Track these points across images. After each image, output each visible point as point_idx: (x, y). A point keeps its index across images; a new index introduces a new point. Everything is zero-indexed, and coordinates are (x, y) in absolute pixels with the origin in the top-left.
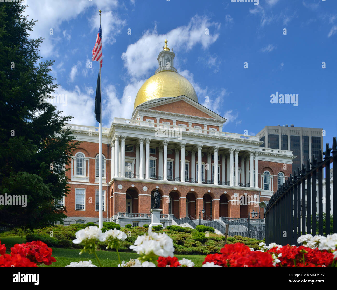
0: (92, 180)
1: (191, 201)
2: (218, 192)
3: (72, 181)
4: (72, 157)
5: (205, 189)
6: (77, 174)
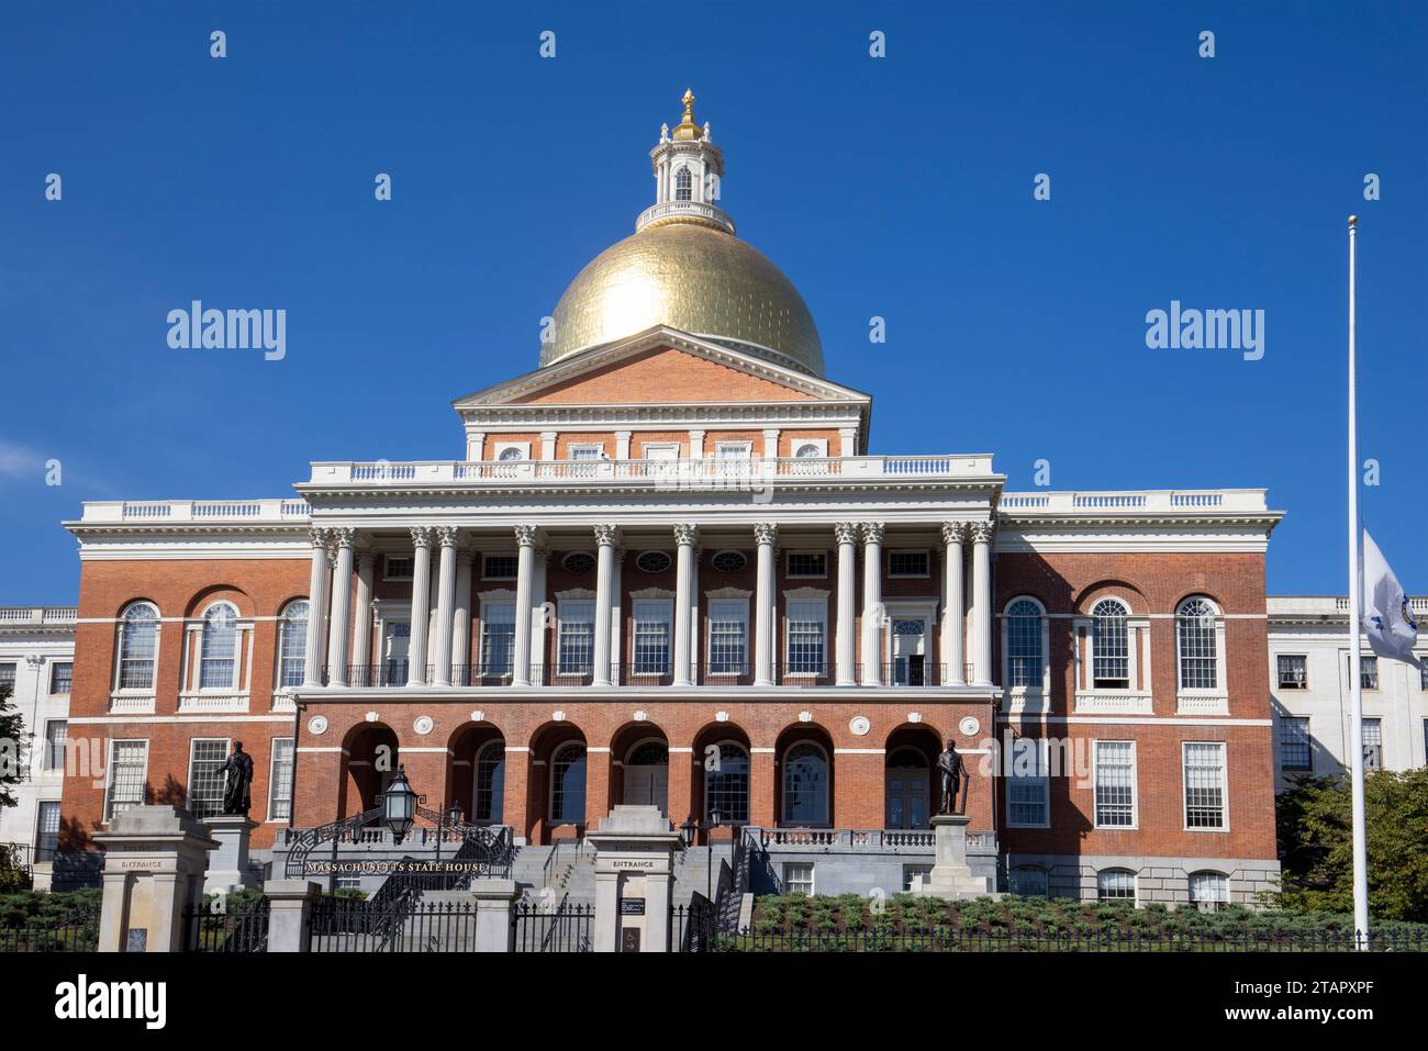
0: (263, 703)
2: (768, 716)
3: (181, 710)
4: (185, 624)
5: (702, 709)
6: (202, 684)
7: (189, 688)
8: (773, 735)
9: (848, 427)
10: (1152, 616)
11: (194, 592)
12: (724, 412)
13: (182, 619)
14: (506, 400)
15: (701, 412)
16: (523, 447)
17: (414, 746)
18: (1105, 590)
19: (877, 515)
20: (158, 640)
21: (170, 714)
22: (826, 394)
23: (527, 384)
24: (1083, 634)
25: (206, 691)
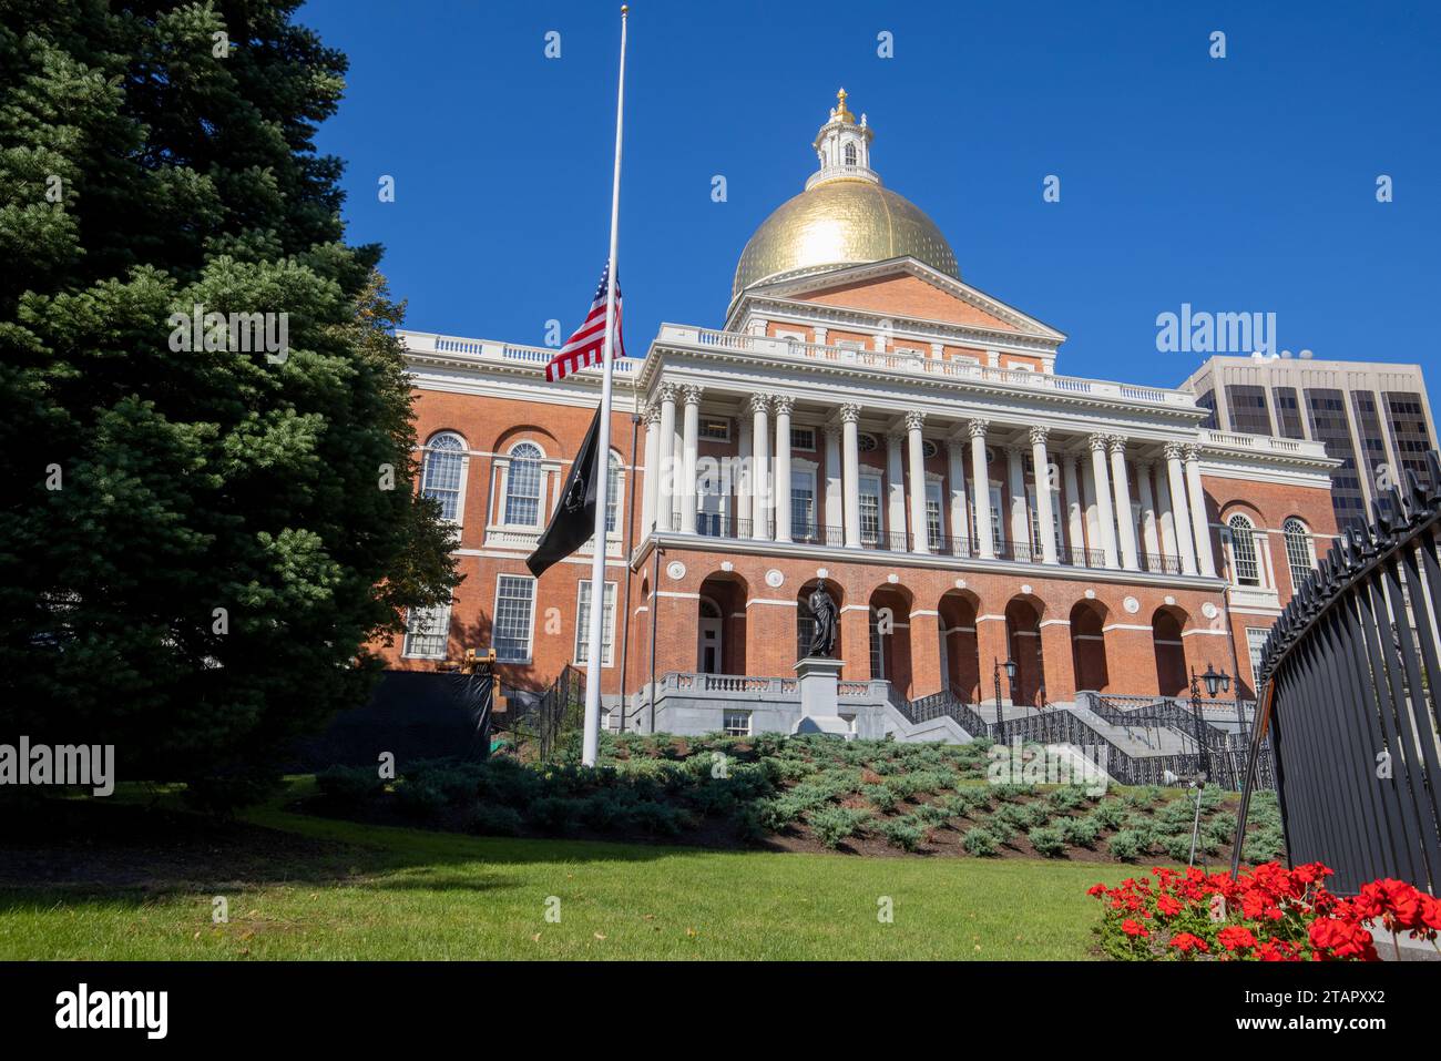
1: (958, 629)
2: (1062, 593)
3: (487, 545)
4: (494, 458)
5: (1009, 581)
6: (507, 520)
7: (495, 522)
8: (1067, 610)
9: (1048, 358)
10: (1269, 531)
11: (503, 429)
12: (959, 332)
13: (490, 454)
14: (786, 295)
15: (942, 329)
16: (800, 337)
17: (766, 598)
18: (1235, 507)
19: (1123, 431)
20: (464, 473)
21: (477, 547)
22: (1032, 330)
23: (804, 285)
24: (1226, 542)
25: (511, 527)
